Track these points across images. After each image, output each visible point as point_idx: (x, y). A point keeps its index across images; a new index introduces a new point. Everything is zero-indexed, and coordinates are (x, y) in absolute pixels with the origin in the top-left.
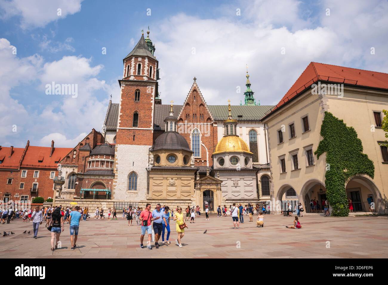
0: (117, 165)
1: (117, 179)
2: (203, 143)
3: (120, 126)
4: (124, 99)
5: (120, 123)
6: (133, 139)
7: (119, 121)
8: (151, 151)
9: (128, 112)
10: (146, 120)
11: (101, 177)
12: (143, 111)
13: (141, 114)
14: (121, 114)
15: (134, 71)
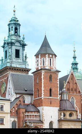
0: (44, 118)
1: (44, 125)
2: (76, 105)
3: (44, 96)
4: (45, 80)
5: (43, 94)
6: (51, 104)
7: (43, 93)
8: (59, 111)
9: (47, 88)
10: (56, 93)
11: (37, 124)
12: (54, 88)
13: (53, 90)
14: (44, 89)
15: (48, 63)
